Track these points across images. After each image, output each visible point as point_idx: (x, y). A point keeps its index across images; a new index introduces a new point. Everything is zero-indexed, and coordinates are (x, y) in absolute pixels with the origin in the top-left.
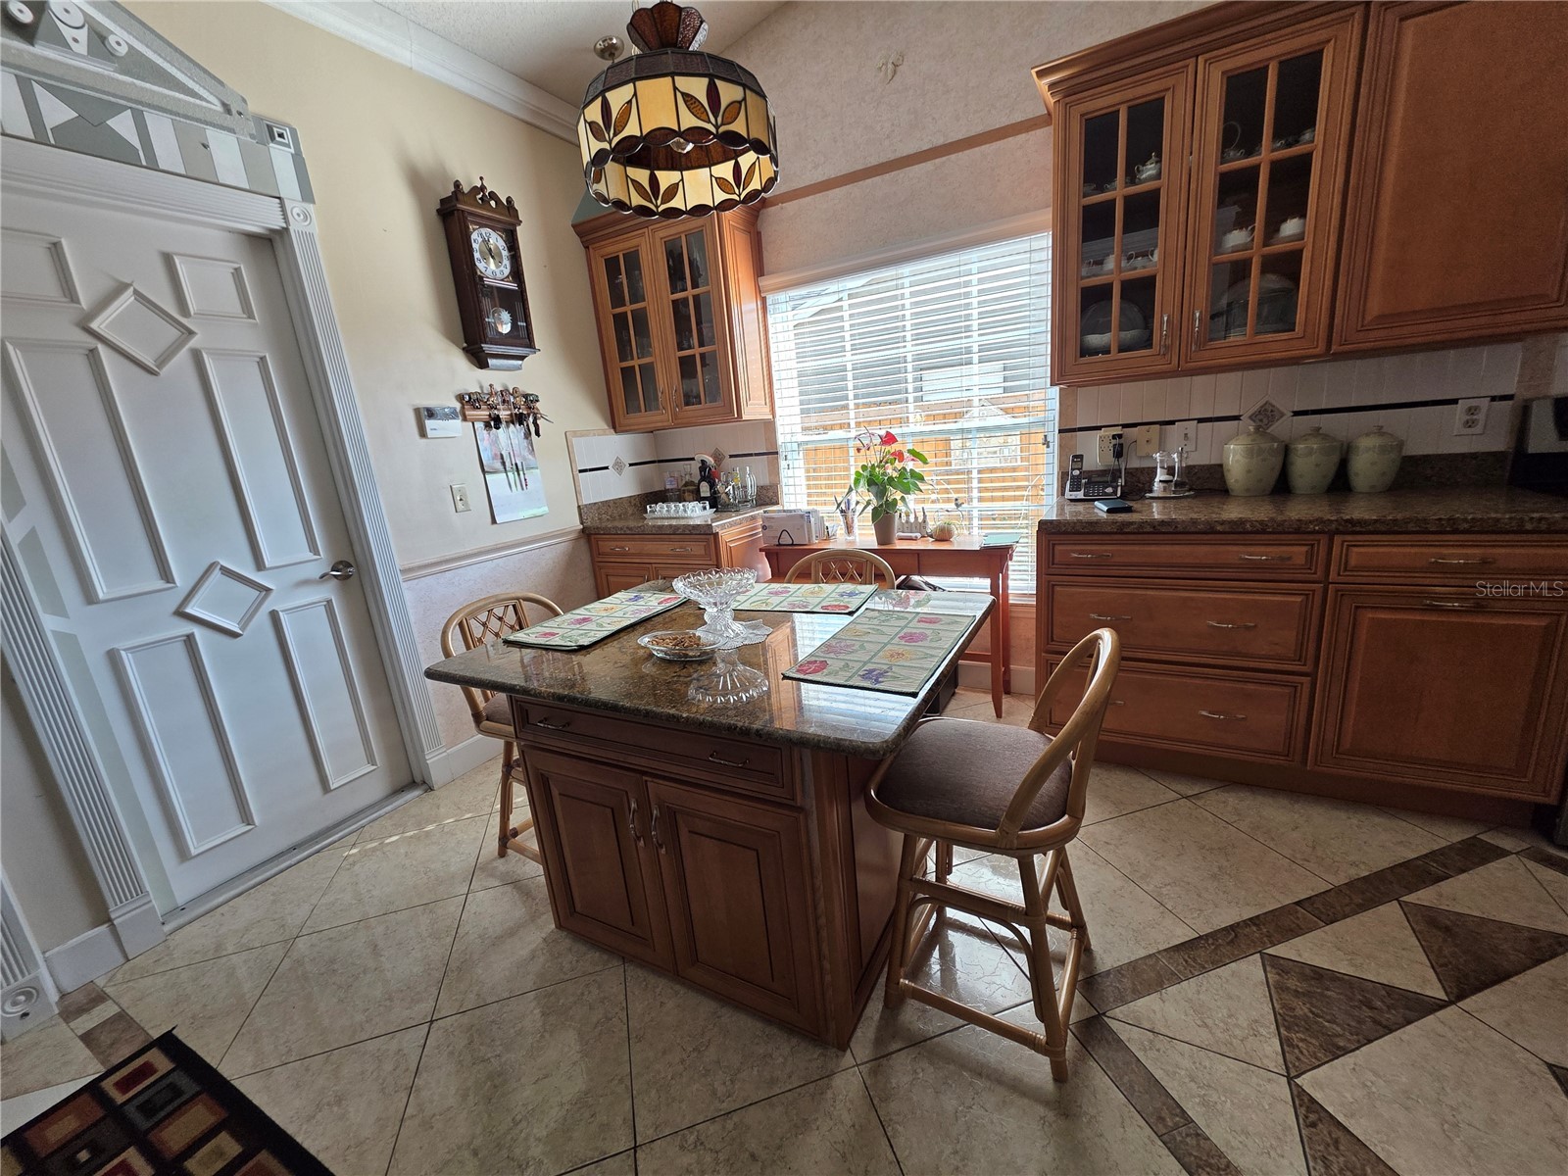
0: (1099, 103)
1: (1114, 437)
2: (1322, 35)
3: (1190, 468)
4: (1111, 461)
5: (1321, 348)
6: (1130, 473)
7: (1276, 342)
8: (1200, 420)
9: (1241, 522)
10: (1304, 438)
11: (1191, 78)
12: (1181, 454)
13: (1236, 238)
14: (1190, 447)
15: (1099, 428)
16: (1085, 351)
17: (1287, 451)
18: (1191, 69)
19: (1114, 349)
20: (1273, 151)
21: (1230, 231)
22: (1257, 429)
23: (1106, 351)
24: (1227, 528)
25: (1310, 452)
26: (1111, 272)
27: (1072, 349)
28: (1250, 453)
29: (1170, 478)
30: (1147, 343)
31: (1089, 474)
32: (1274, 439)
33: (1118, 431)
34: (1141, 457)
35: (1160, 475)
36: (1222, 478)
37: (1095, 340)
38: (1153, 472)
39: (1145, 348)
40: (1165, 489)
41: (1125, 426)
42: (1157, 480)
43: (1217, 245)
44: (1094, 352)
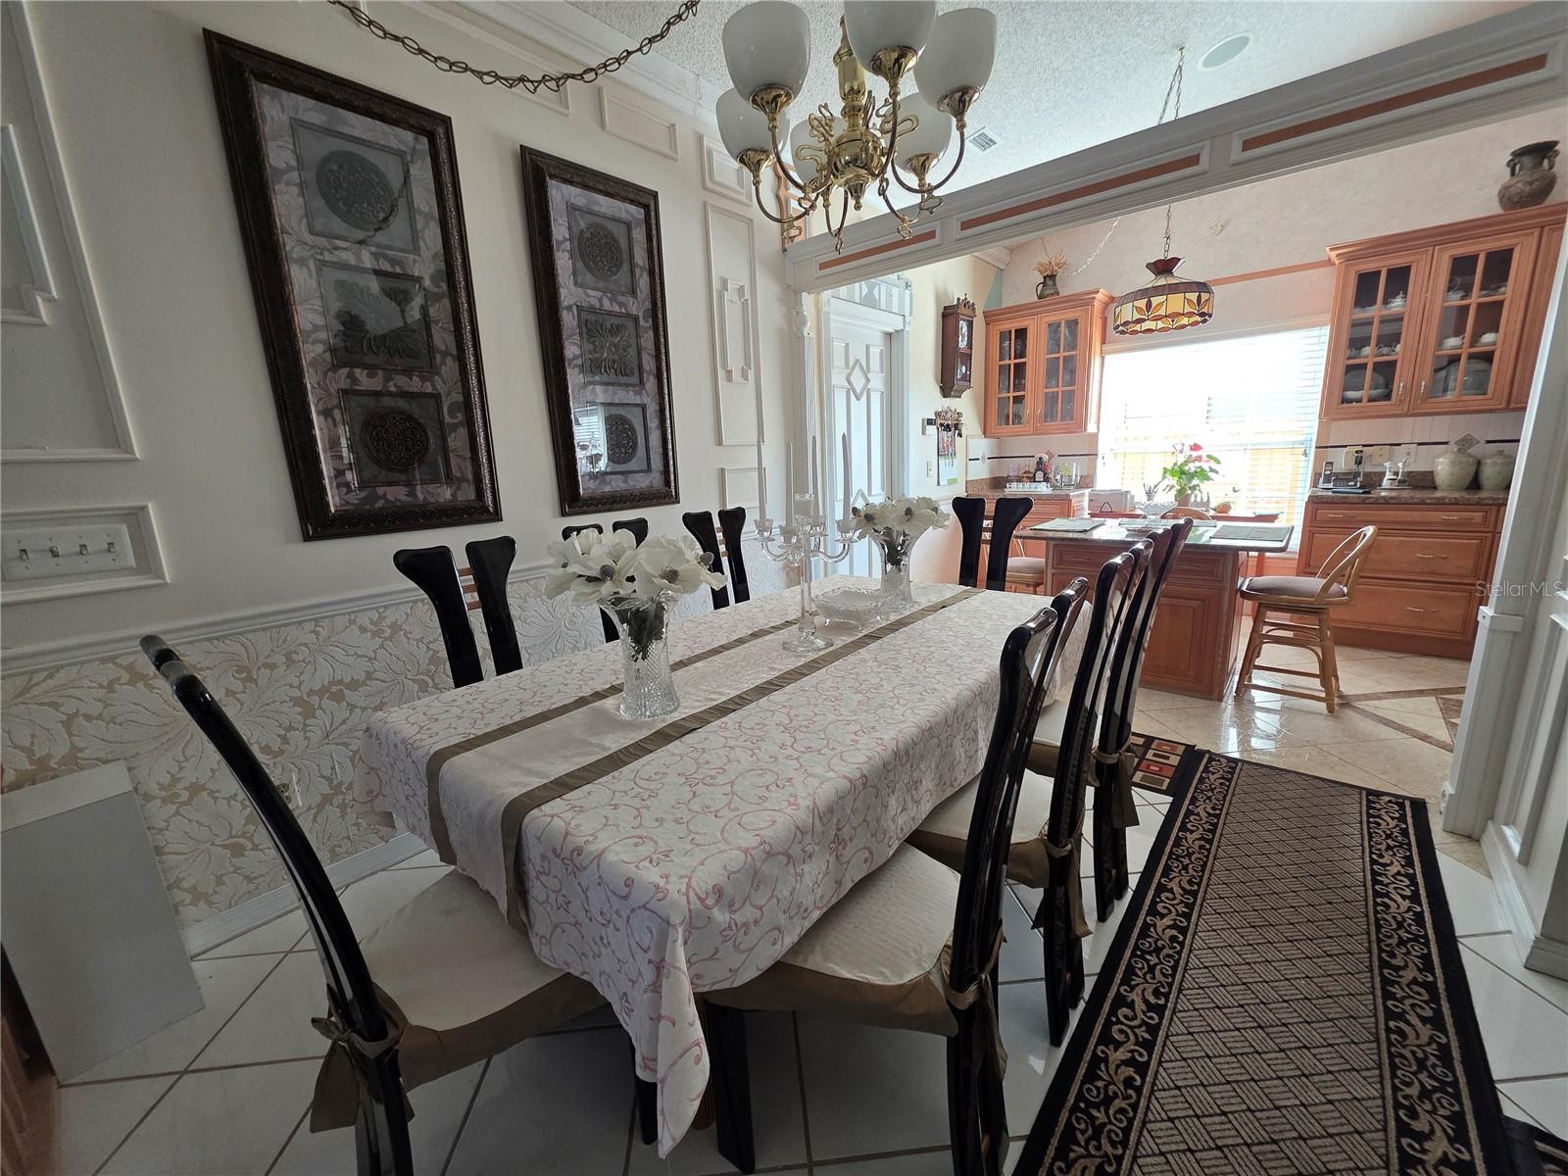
0: (1369, 266)
1: (1357, 452)
2: (1515, 241)
3: (1409, 473)
4: (1353, 467)
5: (1503, 405)
6: (1366, 475)
7: (1475, 400)
8: (1420, 444)
9: (1443, 498)
10: (1492, 456)
11: (1429, 257)
12: (1405, 463)
13: (1452, 342)
14: (1412, 459)
15: (1346, 446)
16: (1345, 401)
17: (1479, 463)
18: (1431, 252)
19: (1365, 400)
20: (1479, 297)
21: (1449, 337)
22: (1459, 450)
23: (1359, 401)
24: (1433, 501)
25: (1495, 464)
26: (1367, 357)
27: (1336, 399)
28: (1453, 463)
29: (1395, 477)
30: (1388, 397)
31: (1337, 474)
32: (1470, 455)
33: (1360, 448)
34: (1374, 465)
35: (1389, 475)
36: (1433, 479)
37: (1351, 394)
38: (1383, 474)
39: (1386, 400)
40: (1391, 484)
41: (1364, 446)
42: (1386, 478)
43: (1439, 344)
44: (1350, 401)
